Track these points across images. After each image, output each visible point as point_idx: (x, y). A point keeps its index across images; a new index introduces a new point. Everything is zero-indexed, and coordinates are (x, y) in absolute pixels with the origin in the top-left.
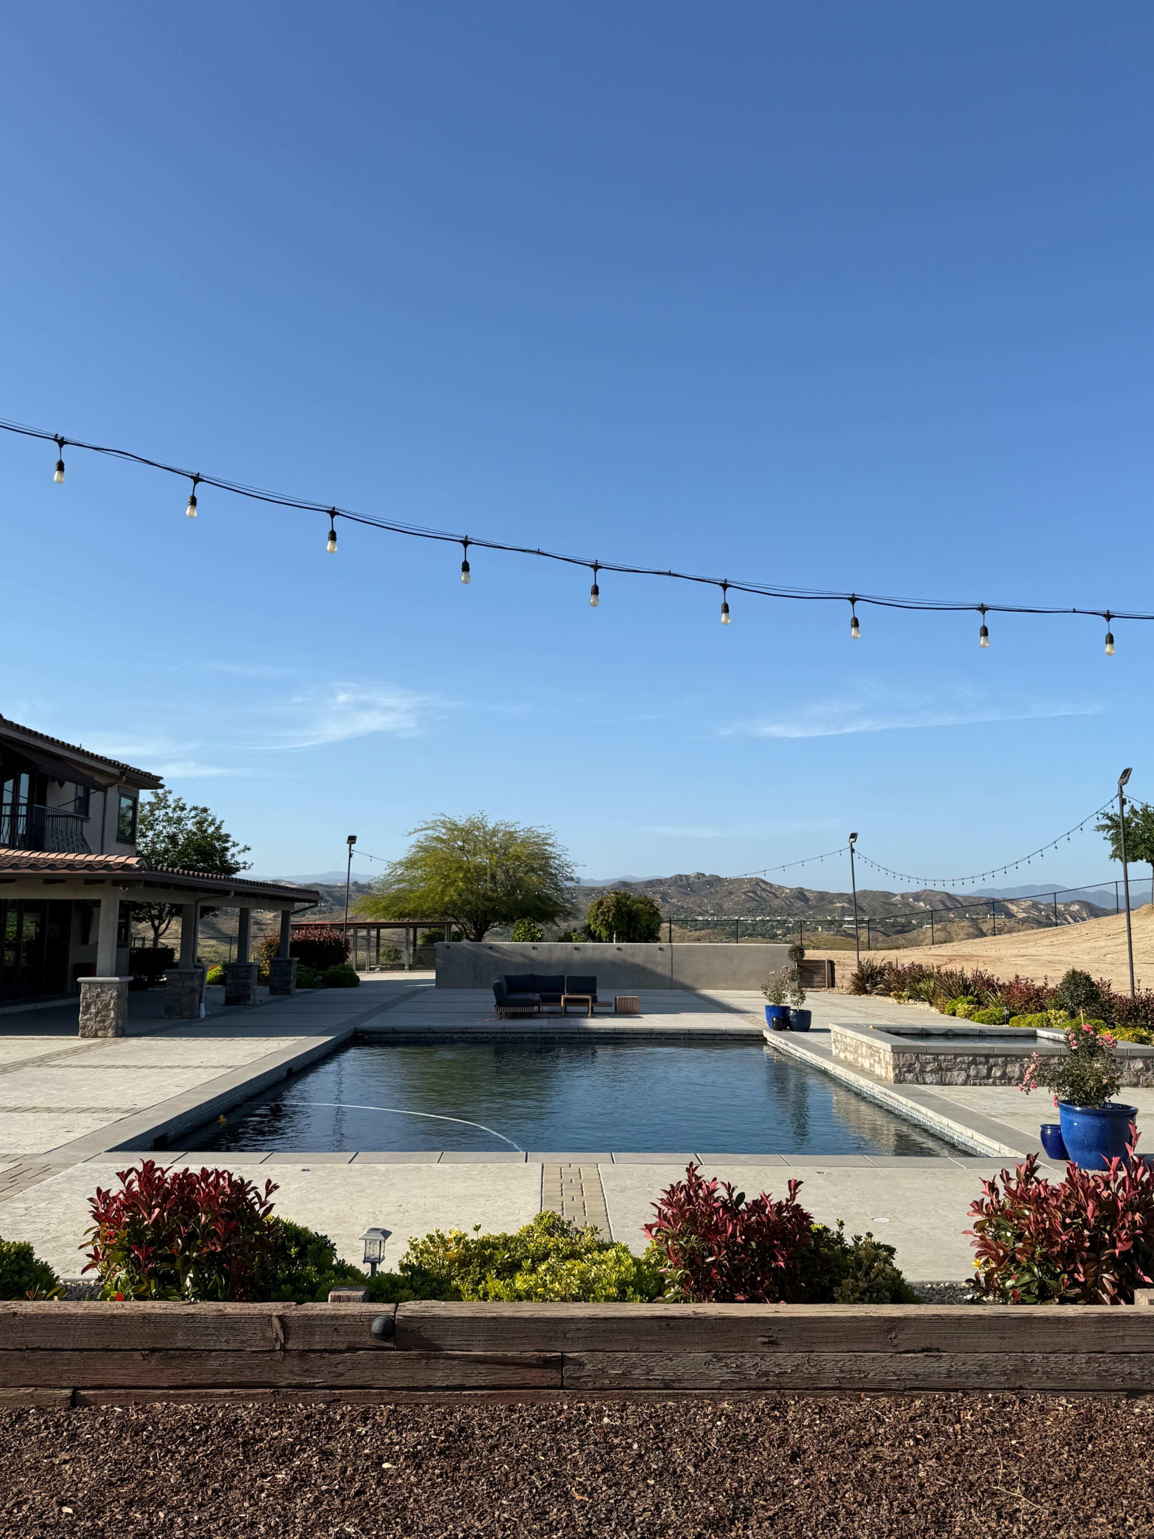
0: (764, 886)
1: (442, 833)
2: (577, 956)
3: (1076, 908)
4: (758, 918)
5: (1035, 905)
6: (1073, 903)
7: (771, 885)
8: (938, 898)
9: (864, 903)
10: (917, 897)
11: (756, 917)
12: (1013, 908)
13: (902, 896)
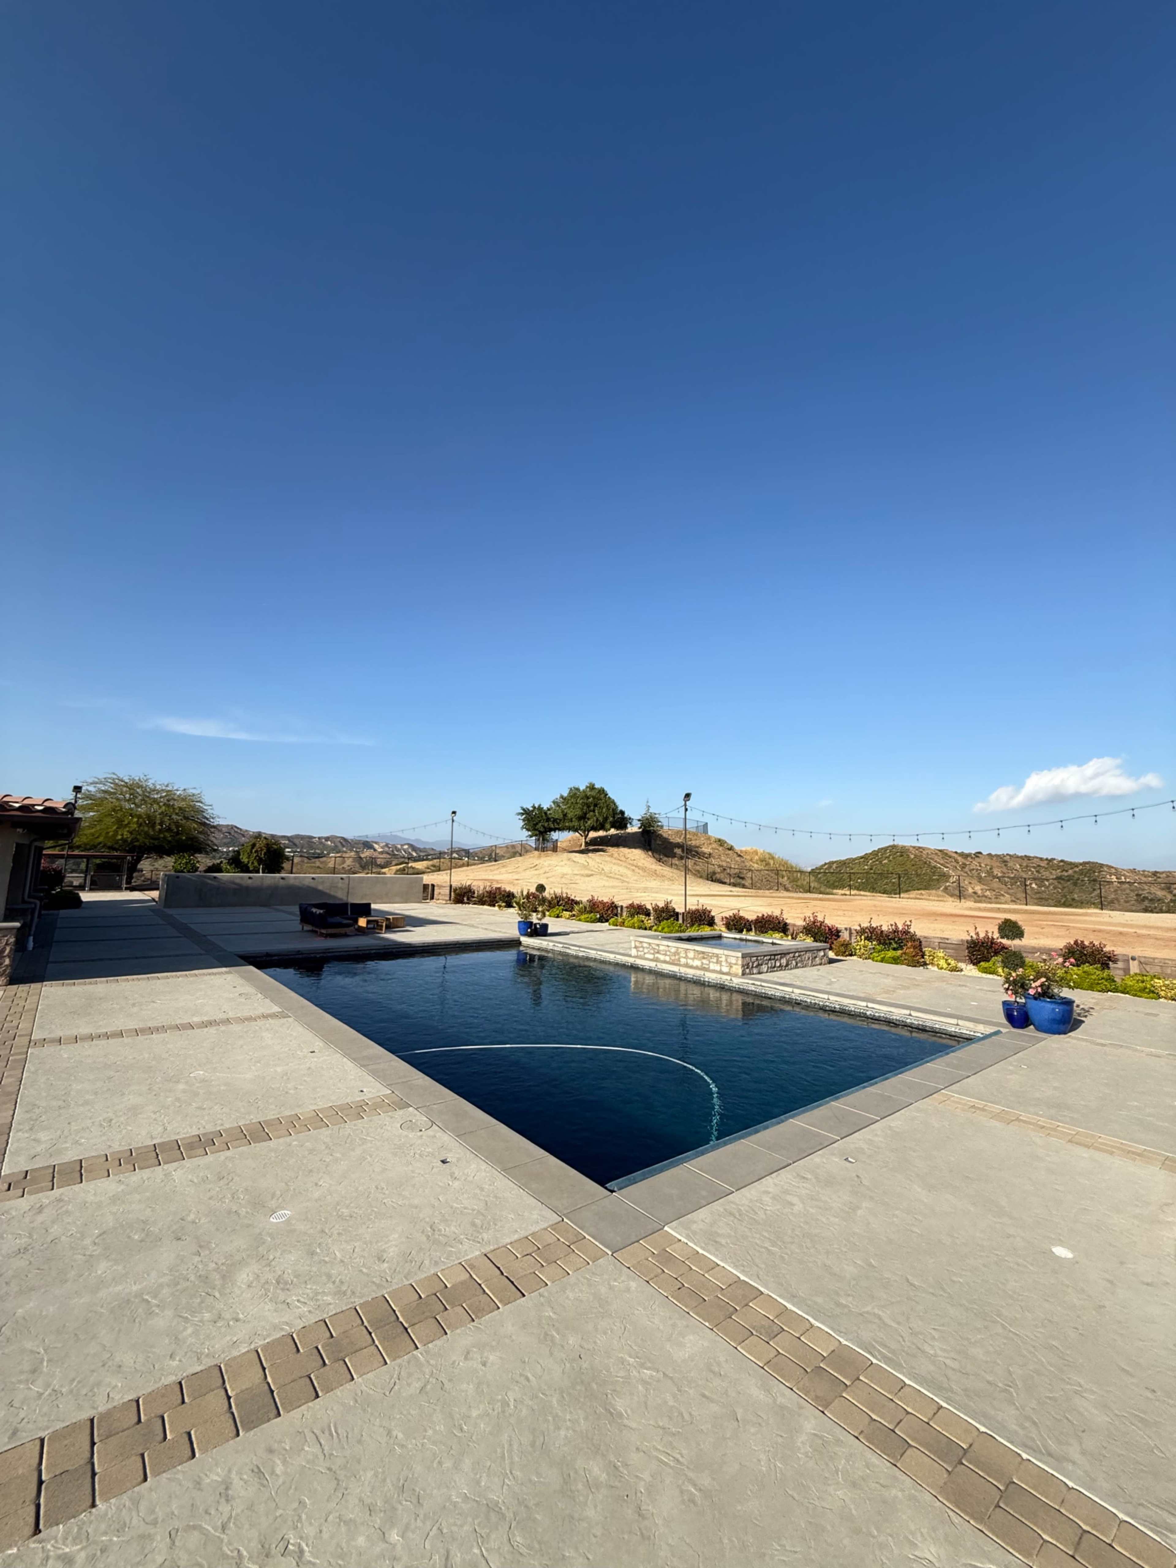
0: (236, 830)
1: (109, 787)
2: (282, 882)
3: (406, 847)
4: (231, 849)
5: (387, 845)
6: (405, 844)
7: (241, 830)
8: (339, 839)
9: (296, 841)
10: (327, 839)
11: (229, 847)
12: (376, 846)
13: (319, 838)
